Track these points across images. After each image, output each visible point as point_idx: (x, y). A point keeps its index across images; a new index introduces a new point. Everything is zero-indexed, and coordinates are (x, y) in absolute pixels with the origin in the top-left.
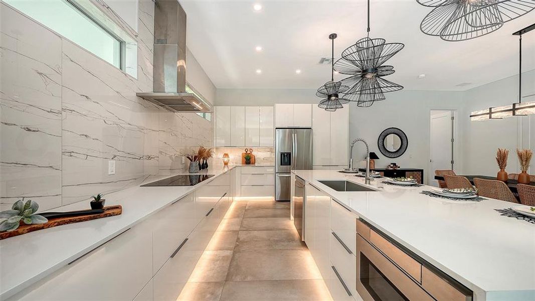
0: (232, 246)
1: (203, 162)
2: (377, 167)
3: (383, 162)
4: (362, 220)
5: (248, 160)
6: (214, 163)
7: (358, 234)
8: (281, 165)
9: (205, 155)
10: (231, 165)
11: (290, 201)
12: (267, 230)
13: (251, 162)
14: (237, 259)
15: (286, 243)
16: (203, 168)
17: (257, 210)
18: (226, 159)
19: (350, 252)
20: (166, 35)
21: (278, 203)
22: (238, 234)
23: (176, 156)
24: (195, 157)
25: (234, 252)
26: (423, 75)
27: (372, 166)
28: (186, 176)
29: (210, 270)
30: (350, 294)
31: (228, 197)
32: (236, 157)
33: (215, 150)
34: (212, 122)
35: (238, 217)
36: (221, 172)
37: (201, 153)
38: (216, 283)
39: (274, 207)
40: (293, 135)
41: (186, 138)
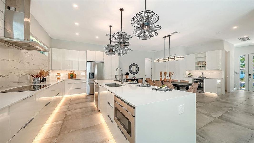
0: (63, 119)
1: (43, 78)
2: (129, 78)
3: (131, 76)
4: (116, 96)
5: (72, 76)
6: (50, 78)
7: (114, 101)
8: (90, 78)
9: (44, 74)
10: (61, 79)
11: (93, 94)
12: (82, 108)
13: (74, 77)
14: (65, 124)
15: (91, 112)
16: (43, 81)
17: (77, 100)
18: (58, 76)
19: (113, 108)
20: (15, 5)
21: (88, 96)
22: (66, 113)
23: (23, 75)
24: (37, 76)
25: (63, 121)
26: (142, 46)
27: (127, 78)
28: (31, 86)
29: (49, 132)
30: (113, 122)
31: (60, 96)
32: (64, 75)
33: (51, 72)
34: (49, 56)
35: (66, 105)
36: (56, 83)
37: (41, 73)
38: (52, 137)
39: (86, 98)
40: (95, 65)
41: (31, 65)
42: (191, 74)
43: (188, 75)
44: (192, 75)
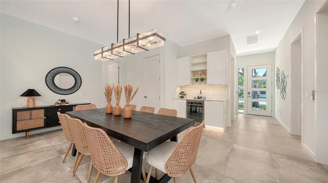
42: (184, 92)
43: (180, 94)
44: (186, 95)
